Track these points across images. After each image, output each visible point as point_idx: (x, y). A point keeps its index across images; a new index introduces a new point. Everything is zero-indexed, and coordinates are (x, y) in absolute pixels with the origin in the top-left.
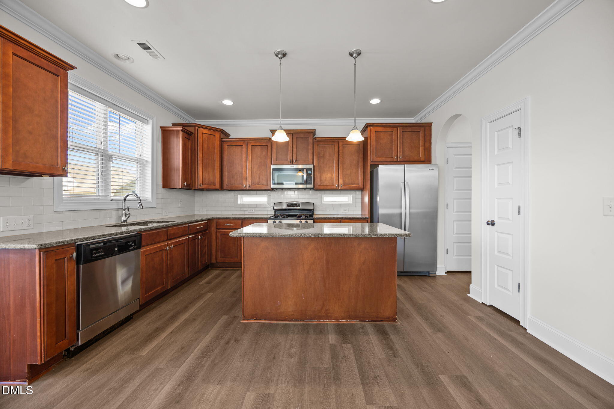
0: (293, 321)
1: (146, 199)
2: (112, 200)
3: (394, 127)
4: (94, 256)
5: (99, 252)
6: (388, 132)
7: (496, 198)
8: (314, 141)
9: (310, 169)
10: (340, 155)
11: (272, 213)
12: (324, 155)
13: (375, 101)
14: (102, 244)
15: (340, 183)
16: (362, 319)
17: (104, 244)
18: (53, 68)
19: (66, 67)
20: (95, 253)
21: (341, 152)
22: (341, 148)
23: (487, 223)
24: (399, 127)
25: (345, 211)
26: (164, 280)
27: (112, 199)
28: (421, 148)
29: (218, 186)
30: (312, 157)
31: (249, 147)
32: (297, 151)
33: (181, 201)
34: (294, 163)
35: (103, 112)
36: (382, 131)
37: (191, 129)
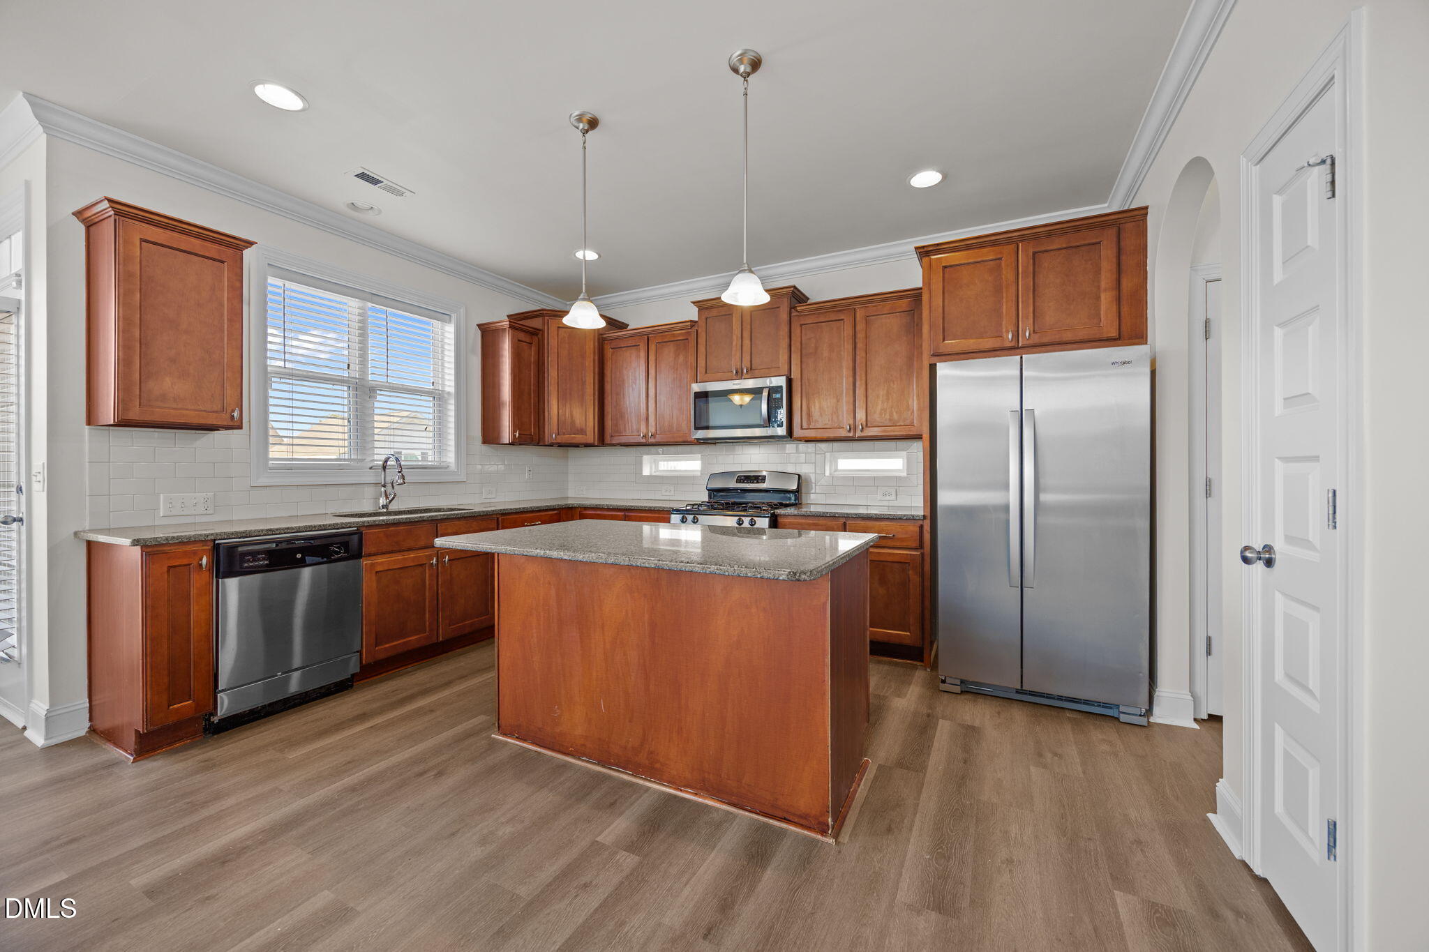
0: (583, 761)
1: (448, 466)
2: (371, 468)
3: (1008, 243)
4: (246, 565)
5: (259, 560)
6: (986, 263)
7: (1277, 458)
8: (793, 314)
9: (777, 389)
10: (860, 345)
11: (705, 497)
12: (816, 348)
13: (926, 179)
14: (274, 545)
15: (860, 420)
16: (734, 799)
17: (277, 545)
18: (212, 251)
19: (237, 245)
20: (248, 561)
21: (860, 336)
22: (860, 327)
23: (1242, 552)
24: (1021, 241)
25: (888, 498)
26: (427, 623)
27: (371, 466)
28: (1103, 296)
29: (591, 436)
30: (786, 357)
31: (652, 347)
32: (751, 345)
33: (531, 469)
34: (744, 376)
35: (357, 311)
36: (966, 262)
37: (536, 323)
